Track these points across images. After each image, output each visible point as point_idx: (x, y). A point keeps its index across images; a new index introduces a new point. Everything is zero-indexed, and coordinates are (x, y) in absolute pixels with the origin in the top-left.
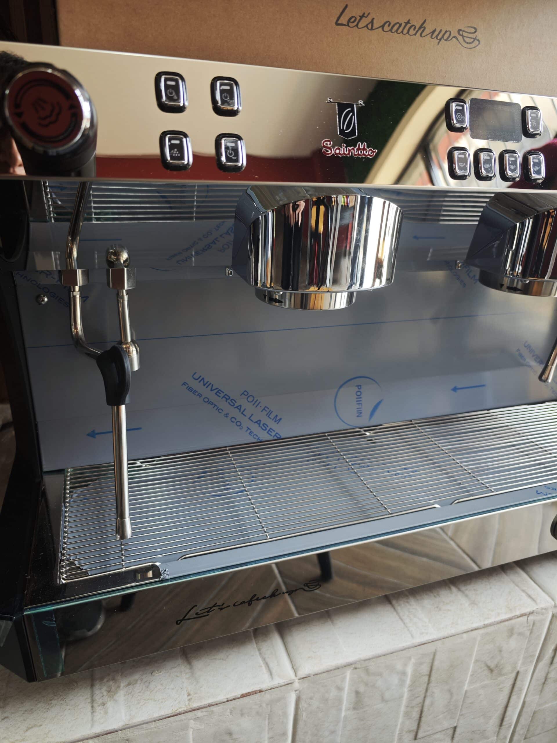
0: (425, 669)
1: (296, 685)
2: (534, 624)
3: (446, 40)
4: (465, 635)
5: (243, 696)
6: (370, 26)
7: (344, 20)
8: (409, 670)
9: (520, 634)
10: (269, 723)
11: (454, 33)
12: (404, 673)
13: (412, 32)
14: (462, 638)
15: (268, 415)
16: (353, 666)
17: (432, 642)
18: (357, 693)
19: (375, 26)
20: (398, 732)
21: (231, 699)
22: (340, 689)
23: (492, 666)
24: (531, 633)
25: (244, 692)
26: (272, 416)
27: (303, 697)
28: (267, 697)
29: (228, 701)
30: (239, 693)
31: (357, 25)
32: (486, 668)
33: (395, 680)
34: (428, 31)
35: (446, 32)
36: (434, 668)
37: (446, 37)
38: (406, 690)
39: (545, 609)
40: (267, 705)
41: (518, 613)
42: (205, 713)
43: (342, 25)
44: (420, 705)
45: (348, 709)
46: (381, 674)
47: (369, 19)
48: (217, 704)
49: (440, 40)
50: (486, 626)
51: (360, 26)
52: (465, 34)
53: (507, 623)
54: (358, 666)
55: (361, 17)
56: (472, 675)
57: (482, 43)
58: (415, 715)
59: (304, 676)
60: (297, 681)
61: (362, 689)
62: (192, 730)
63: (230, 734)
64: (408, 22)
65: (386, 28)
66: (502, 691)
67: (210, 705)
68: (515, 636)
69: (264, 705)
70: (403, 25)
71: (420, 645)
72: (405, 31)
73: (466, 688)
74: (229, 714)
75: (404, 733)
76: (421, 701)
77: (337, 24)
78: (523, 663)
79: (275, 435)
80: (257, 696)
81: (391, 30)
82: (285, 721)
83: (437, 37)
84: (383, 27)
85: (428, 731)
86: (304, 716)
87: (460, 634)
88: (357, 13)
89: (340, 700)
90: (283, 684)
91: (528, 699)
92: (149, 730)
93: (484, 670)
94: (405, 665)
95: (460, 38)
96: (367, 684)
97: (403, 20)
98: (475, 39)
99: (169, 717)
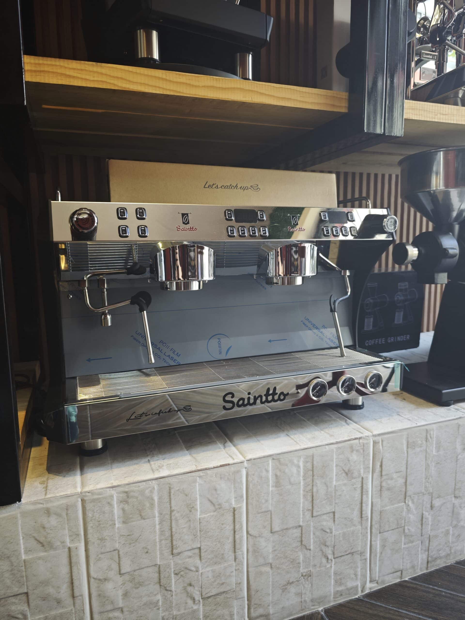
0: (309, 465)
1: (246, 464)
2: (363, 445)
3: (247, 189)
4: (327, 447)
5: (221, 466)
6: (217, 187)
7: (207, 186)
8: (301, 464)
9: (357, 451)
10: (234, 487)
11: (249, 187)
12: (299, 467)
13: (233, 188)
14: (326, 448)
15: (174, 352)
16: (272, 457)
17: (310, 448)
18: (276, 476)
19: (219, 187)
20: (302, 509)
21: (216, 466)
22: (267, 471)
23: (347, 471)
24: (363, 451)
25: (221, 464)
26: (176, 353)
27: (250, 473)
28: (233, 469)
29: (214, 468)
30: (219, 464)
31: (212, 187)
32: (343, 471)
33: (294, 470)
34: (239, 187)
35: (246, 187)
36: (314, 466)
37: (246, 188)
38: (301, 478)
39: (368, 437)
40: (232, 474)
41: (353, 437)
42: (204, 474)
43: (206, 188)
44: (311, 491)
45: (273, 487)
46: (287, 465)
47: (216, 185)
48: (209, 469)
49: (244, 190)
50: (337, 443)
51: (213, 187)
52: (253, 187)
53: (348, 442)
54: (275, 458)
55: (213, 185)
56: (336, 475)
57: (261, 189)
58: (310, 498)
59: (249, 459)
60: (245, 461)
61: (278, 474)
62: (198, 483)
63: (216, 490)
64: (231, 185)
65: (223, 187)
66: (356, 490)
67: (206, 469)
68: (355, 452)
69: (231, 474)
70: (229, 186)
71: (304, 449)
72: (230, 188)
73: (334, 483)
74: (215, 476)
75: (305, 511)
76: (311, 488)
77: (204, 187)
78: (364, 472)
79: (177, 363)
80: (227, 467)
81: (225, 188)
82: (242, 487)
83: (243, 189)
84: (221, 187)
85: (319, 512)
86: (251, 486)
87: (324, 445)
88: (211, 184)
89: (268, 478)
90: (239, 462)
91: (374, 501)
92: (179, 480)
93: (342, 473)
94: (299, 461)
95: (252, 189)
96: (280, 471)
97: (229, 185)
98: (258, 188)
99: (188, 473)
